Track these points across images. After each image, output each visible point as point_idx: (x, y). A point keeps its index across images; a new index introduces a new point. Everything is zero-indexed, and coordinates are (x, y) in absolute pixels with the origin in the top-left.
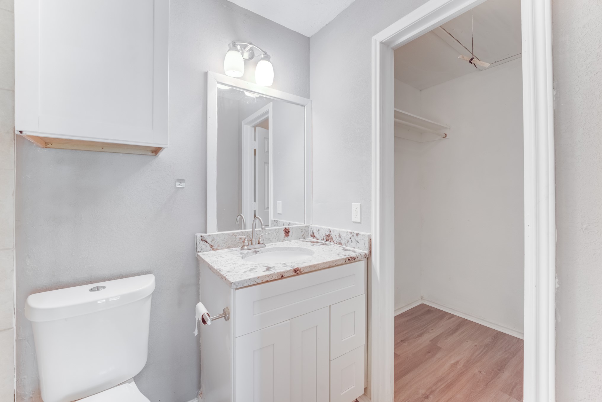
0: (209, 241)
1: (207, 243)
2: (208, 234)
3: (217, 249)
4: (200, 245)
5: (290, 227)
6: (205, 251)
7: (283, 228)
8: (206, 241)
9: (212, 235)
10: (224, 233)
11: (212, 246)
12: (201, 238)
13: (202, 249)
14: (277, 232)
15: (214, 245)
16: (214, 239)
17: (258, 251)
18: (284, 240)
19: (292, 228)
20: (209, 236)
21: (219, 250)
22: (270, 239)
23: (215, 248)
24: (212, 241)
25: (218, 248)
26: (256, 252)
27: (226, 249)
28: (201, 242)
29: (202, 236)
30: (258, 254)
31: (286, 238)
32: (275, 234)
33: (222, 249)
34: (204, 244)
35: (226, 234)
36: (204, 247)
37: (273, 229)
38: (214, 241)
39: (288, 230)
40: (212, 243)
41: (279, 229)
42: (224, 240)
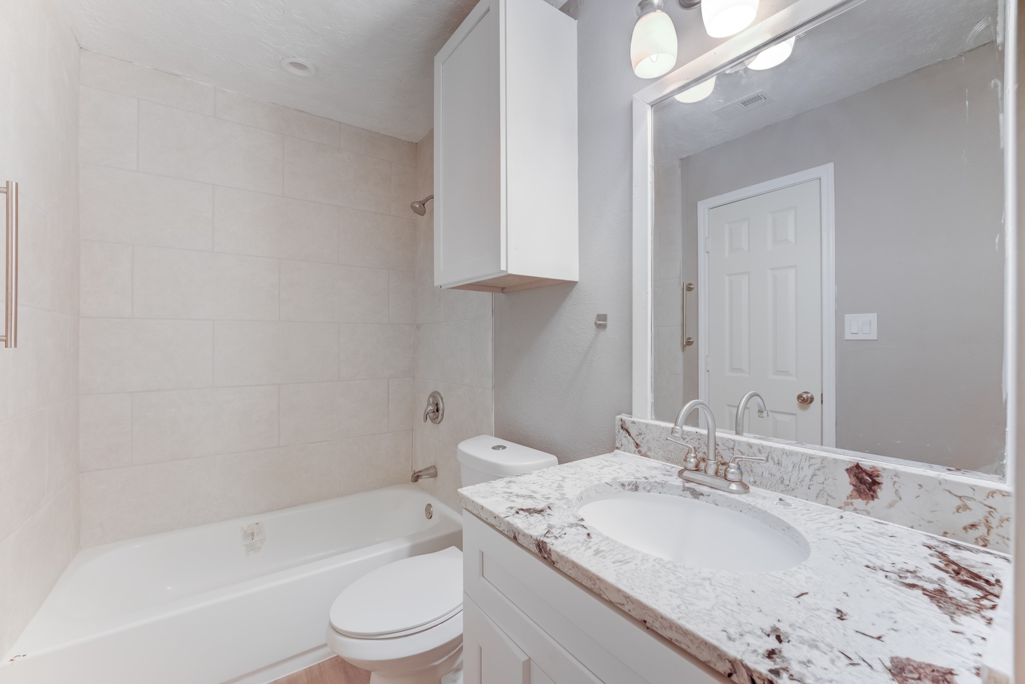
0: (633, 432)
1: (630, 435)
2: (633, 419)
3: (645, 455)
4: (619, 436)
5: (884, 469)
6: (627, 452)
7: (844, 461)
8: (628, 433)
9: (639, 422)
10: (660, 426)
11: (637, 444)
12: (620, 423)
13: (622, 445)
14: (817, 466)
15: (642, 445)
16: (641, 432)
17: (702, 494)
18: (847, 504)
19: (897, 474)
20: (633, 422)
21: (649, 457)
22: (786, 482)
23: (643, 450)
24: (638, 436)
25: (649, 453)
26: (696, 494)
27: (664, 461)
28: (621, 431)
29: (622, 420)
30: (699, 502)
31: (859, 503)
32: (808, 472)
33: (655, 458)
34: (625, 436)
35: (663, 428)
36: (624, 441)
37: (797, 453)
38: (643, 436)
39: (870, 476)
40: (638, 438)
41: (824, 459)
42: (658, 440)
